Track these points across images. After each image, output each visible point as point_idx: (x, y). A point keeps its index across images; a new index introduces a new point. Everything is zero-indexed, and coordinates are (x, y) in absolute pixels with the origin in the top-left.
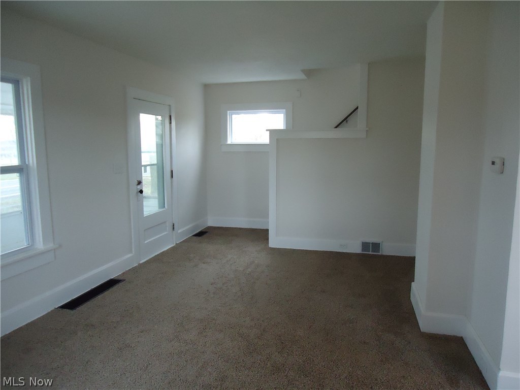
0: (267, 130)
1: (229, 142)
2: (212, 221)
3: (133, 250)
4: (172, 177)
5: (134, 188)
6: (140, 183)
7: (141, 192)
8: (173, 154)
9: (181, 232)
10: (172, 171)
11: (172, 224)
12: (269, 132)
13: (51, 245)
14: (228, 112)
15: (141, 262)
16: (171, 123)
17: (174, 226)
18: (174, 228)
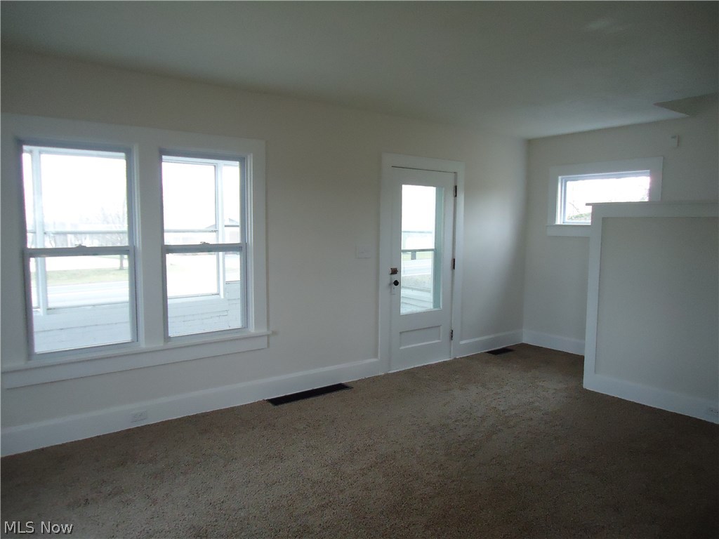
0: (587, 204)
1: (559, 221)
2: (528, 337)
3: (379, 355)
4: (454, 268)
5: (386, 278)
6: (395, 271)
7: (396, 283)
8: (457, 238)
9: (464, 344)
10: (454, 260)
11: (449, 331)
12: (591, 207)
13: (264, 331)
14: (560, 178)
15: (390, 372)
16: (456, 196)
17: (452, 333)
18: (452, 337)
